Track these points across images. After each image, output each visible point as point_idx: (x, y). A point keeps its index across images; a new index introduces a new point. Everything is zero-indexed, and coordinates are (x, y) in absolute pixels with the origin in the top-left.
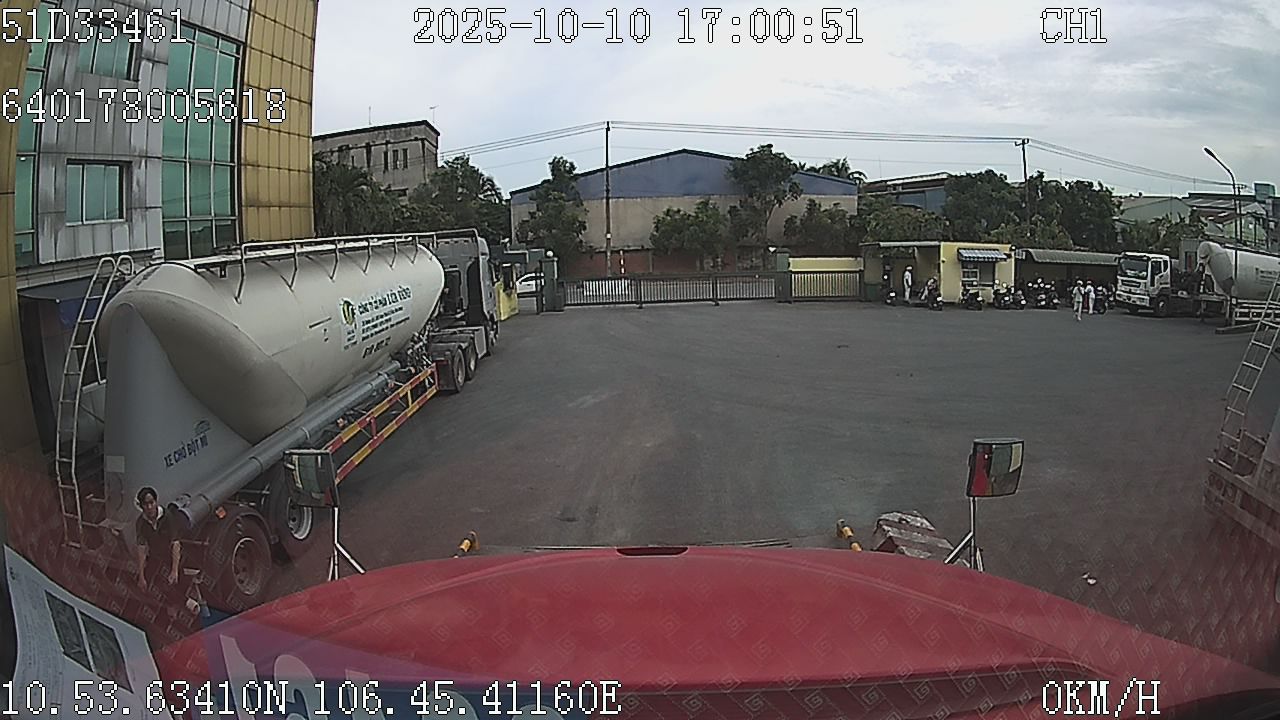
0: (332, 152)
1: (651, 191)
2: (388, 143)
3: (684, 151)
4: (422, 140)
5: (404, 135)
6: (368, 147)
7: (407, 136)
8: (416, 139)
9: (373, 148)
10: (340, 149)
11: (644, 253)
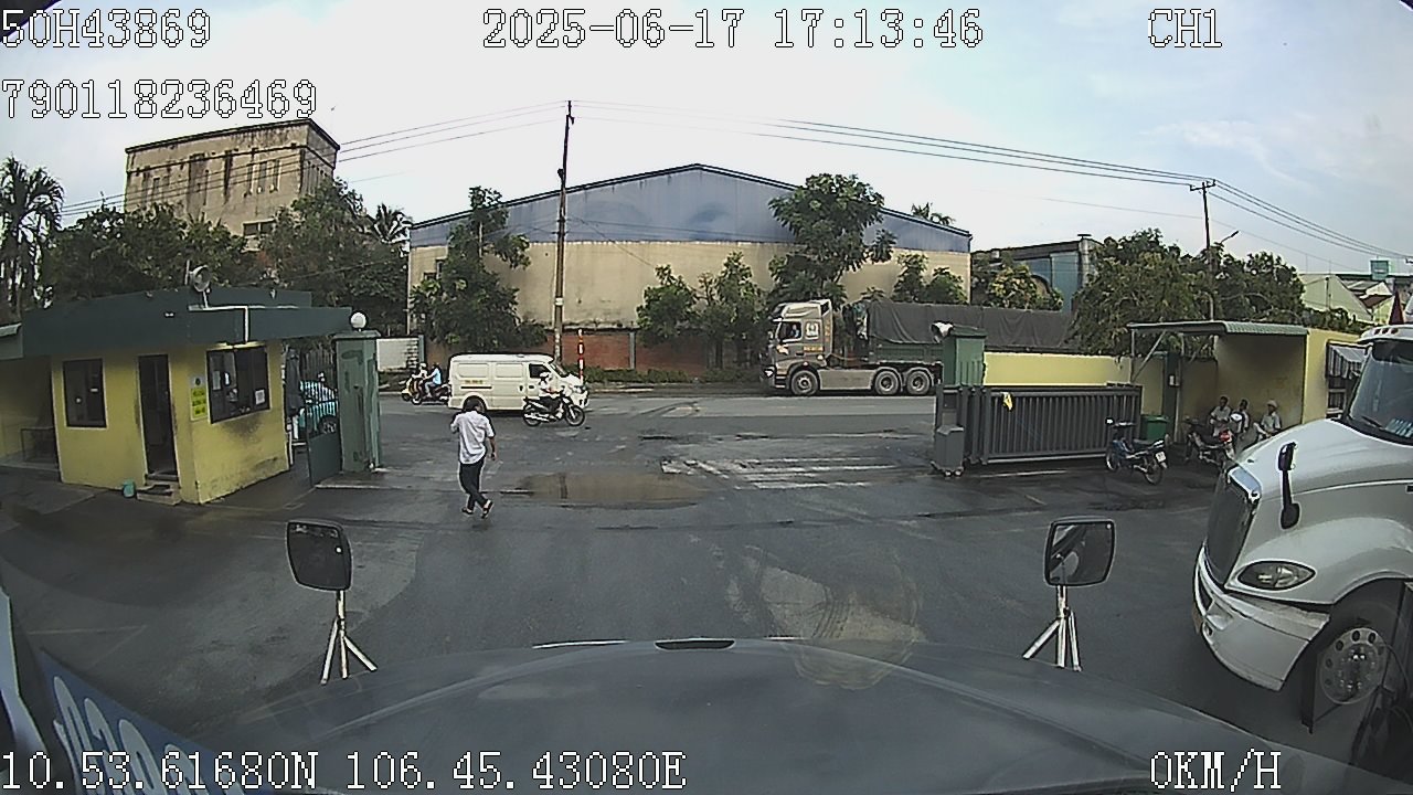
0: (182, 164)
1: (639, 230)
2: (253, 152)
3: (698, 167)
4: (301, 147)
5: (278, 139)
6: (228, 157)
7: (281, 142)
8: (294, 147)
9: (235, 158)
10: (193, 160)
11: (620, 336)
